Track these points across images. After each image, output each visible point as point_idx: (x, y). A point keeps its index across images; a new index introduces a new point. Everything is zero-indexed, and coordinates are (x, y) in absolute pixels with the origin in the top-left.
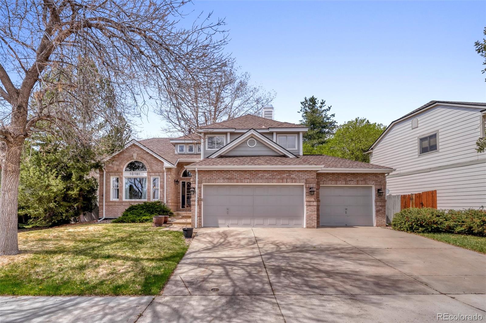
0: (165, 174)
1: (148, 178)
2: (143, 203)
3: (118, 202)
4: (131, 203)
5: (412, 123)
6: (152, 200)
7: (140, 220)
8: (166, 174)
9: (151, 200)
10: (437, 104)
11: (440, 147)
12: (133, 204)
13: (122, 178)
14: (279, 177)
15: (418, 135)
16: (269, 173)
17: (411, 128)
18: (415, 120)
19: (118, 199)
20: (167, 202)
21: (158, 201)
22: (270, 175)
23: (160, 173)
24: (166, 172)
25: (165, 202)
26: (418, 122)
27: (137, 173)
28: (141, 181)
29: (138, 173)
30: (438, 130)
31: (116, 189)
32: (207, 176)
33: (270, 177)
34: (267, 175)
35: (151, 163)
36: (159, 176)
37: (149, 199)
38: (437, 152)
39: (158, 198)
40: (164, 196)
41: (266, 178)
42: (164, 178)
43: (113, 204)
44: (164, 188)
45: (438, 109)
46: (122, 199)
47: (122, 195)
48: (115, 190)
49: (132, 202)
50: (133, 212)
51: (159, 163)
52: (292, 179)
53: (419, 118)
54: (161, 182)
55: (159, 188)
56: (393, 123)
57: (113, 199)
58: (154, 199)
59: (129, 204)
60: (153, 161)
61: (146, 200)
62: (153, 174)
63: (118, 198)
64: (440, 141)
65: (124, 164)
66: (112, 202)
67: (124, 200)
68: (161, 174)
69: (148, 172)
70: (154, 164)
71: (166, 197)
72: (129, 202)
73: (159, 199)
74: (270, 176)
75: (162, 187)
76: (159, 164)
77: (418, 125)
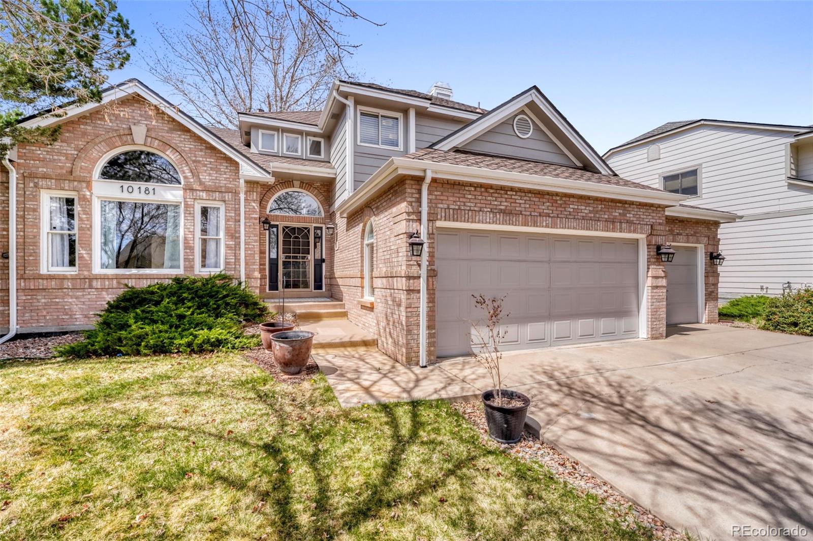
0: (242, 196)
1: (187, 206)
2: (171, 282)
3: (73, 278)
4: (126, 281)
5: (648, 153)
6: (201, 272)
7: (189, 345)
8: (246, 200)
9: (197, 272)
10: (702, 122)
11: (704, 191)
12: (131, 283)
13: (89, 201)
14: (606, 216)
15: (660, 171)
16: (588, 205)
17: (646, 160)
18: (653, 147)
19: (72, 268)
20: (248, 277)
21: (219, 275)
22: (591, 209)
23: (226, 195)
24: (246, 193)
25: (243, 279)
26: (660, 152)
27: (147, 189)
28: (160, 211)
29: (151, 189)
30: (700, 165)
31: (62, 236)
32: (451, 201)
33: (590, 215)
34: (585, 210)
35: (194, 161)
36: (224, 201)
37: (190, 267)
38: (698, 198)
39: (216, 265)
40: (237, 260)
41: (583, 218)
42: (237, 211)
43: (53, 283)
44: (239, 238)
45: (702, 131)
46: (88, 266)
47: (90, 255)
48: (58, 239)
49: (130, 277)
50: (143, 311)
51: (221, 164)
52: (629, 222)
53: (662, 146)
54: (227, 220)
55: (222, 235)
56: (611, 152)
57: (51, 269)
58: (204, 269)
59: (119, 283)
60: (201, 155)
61: (180, 272)
62: (204, 195)
63: (72, 263)
64: (704, 181)
65: (95, 154)
66: (50, 278)
67: (97, 270)
68: (228, 196)
69: (189, 189)
70: (205, 165)
71: (246, 264)
72: (117, 277)
73: (222, 267)
74: (590, 212)
75: (233, 235)
76: (223, 168)
77: (660, 156)
